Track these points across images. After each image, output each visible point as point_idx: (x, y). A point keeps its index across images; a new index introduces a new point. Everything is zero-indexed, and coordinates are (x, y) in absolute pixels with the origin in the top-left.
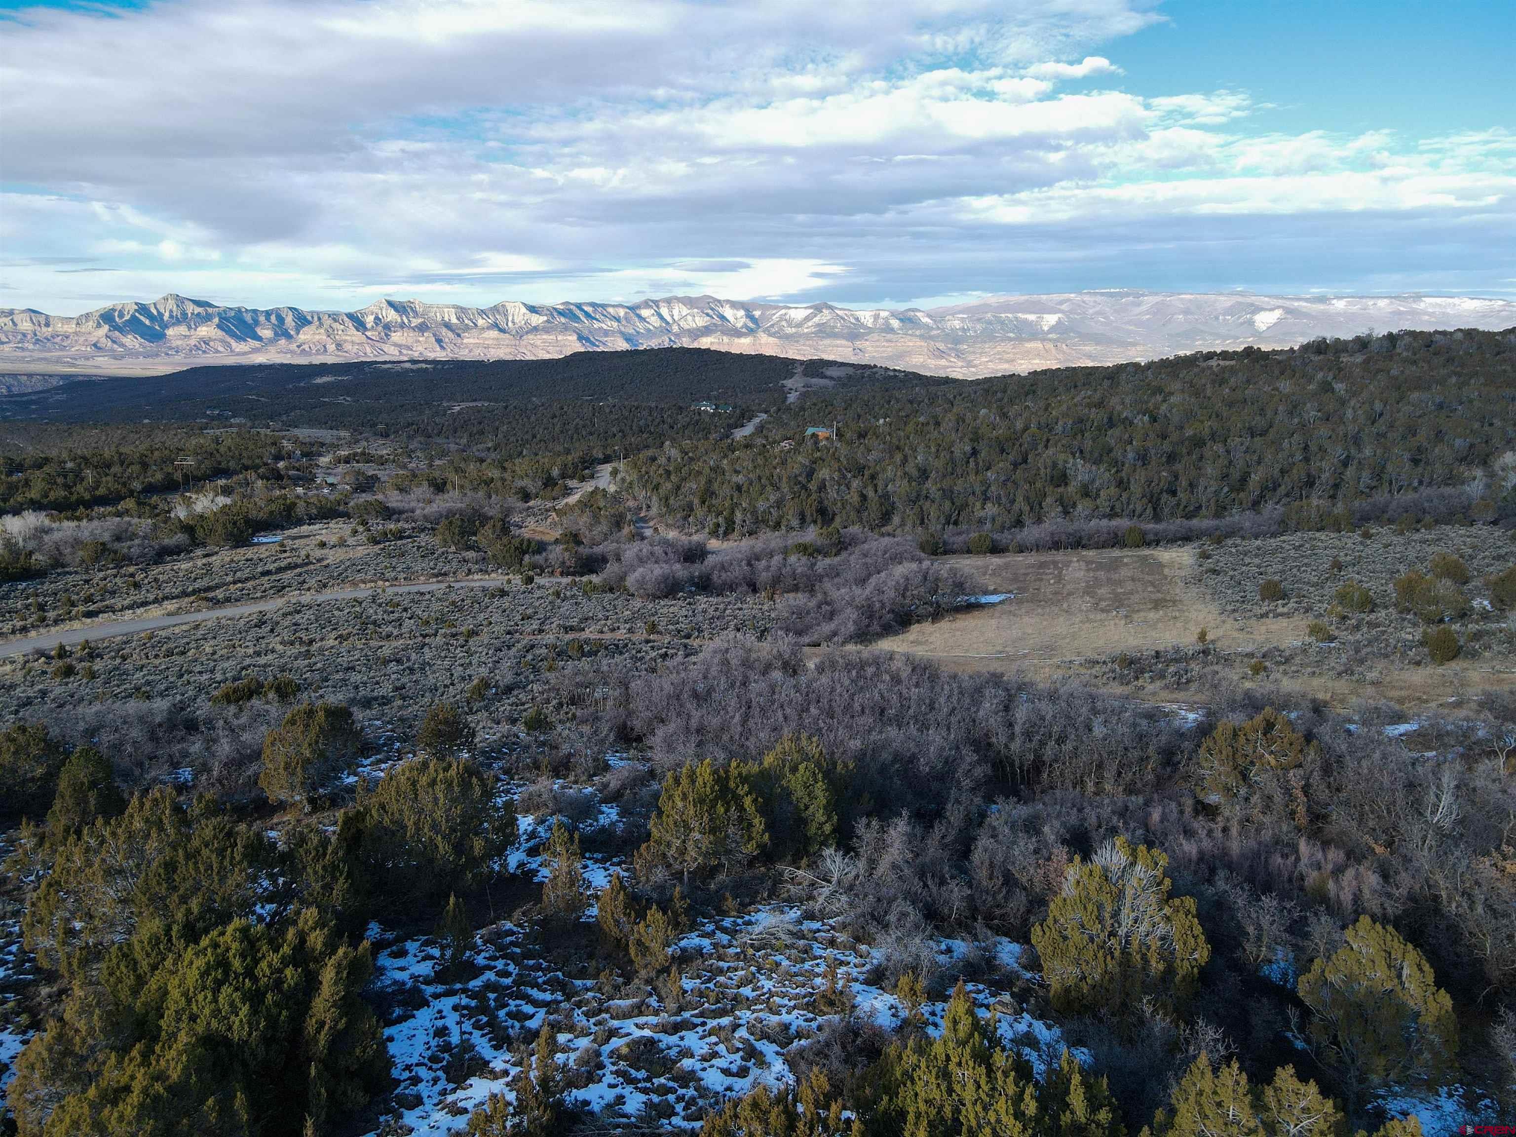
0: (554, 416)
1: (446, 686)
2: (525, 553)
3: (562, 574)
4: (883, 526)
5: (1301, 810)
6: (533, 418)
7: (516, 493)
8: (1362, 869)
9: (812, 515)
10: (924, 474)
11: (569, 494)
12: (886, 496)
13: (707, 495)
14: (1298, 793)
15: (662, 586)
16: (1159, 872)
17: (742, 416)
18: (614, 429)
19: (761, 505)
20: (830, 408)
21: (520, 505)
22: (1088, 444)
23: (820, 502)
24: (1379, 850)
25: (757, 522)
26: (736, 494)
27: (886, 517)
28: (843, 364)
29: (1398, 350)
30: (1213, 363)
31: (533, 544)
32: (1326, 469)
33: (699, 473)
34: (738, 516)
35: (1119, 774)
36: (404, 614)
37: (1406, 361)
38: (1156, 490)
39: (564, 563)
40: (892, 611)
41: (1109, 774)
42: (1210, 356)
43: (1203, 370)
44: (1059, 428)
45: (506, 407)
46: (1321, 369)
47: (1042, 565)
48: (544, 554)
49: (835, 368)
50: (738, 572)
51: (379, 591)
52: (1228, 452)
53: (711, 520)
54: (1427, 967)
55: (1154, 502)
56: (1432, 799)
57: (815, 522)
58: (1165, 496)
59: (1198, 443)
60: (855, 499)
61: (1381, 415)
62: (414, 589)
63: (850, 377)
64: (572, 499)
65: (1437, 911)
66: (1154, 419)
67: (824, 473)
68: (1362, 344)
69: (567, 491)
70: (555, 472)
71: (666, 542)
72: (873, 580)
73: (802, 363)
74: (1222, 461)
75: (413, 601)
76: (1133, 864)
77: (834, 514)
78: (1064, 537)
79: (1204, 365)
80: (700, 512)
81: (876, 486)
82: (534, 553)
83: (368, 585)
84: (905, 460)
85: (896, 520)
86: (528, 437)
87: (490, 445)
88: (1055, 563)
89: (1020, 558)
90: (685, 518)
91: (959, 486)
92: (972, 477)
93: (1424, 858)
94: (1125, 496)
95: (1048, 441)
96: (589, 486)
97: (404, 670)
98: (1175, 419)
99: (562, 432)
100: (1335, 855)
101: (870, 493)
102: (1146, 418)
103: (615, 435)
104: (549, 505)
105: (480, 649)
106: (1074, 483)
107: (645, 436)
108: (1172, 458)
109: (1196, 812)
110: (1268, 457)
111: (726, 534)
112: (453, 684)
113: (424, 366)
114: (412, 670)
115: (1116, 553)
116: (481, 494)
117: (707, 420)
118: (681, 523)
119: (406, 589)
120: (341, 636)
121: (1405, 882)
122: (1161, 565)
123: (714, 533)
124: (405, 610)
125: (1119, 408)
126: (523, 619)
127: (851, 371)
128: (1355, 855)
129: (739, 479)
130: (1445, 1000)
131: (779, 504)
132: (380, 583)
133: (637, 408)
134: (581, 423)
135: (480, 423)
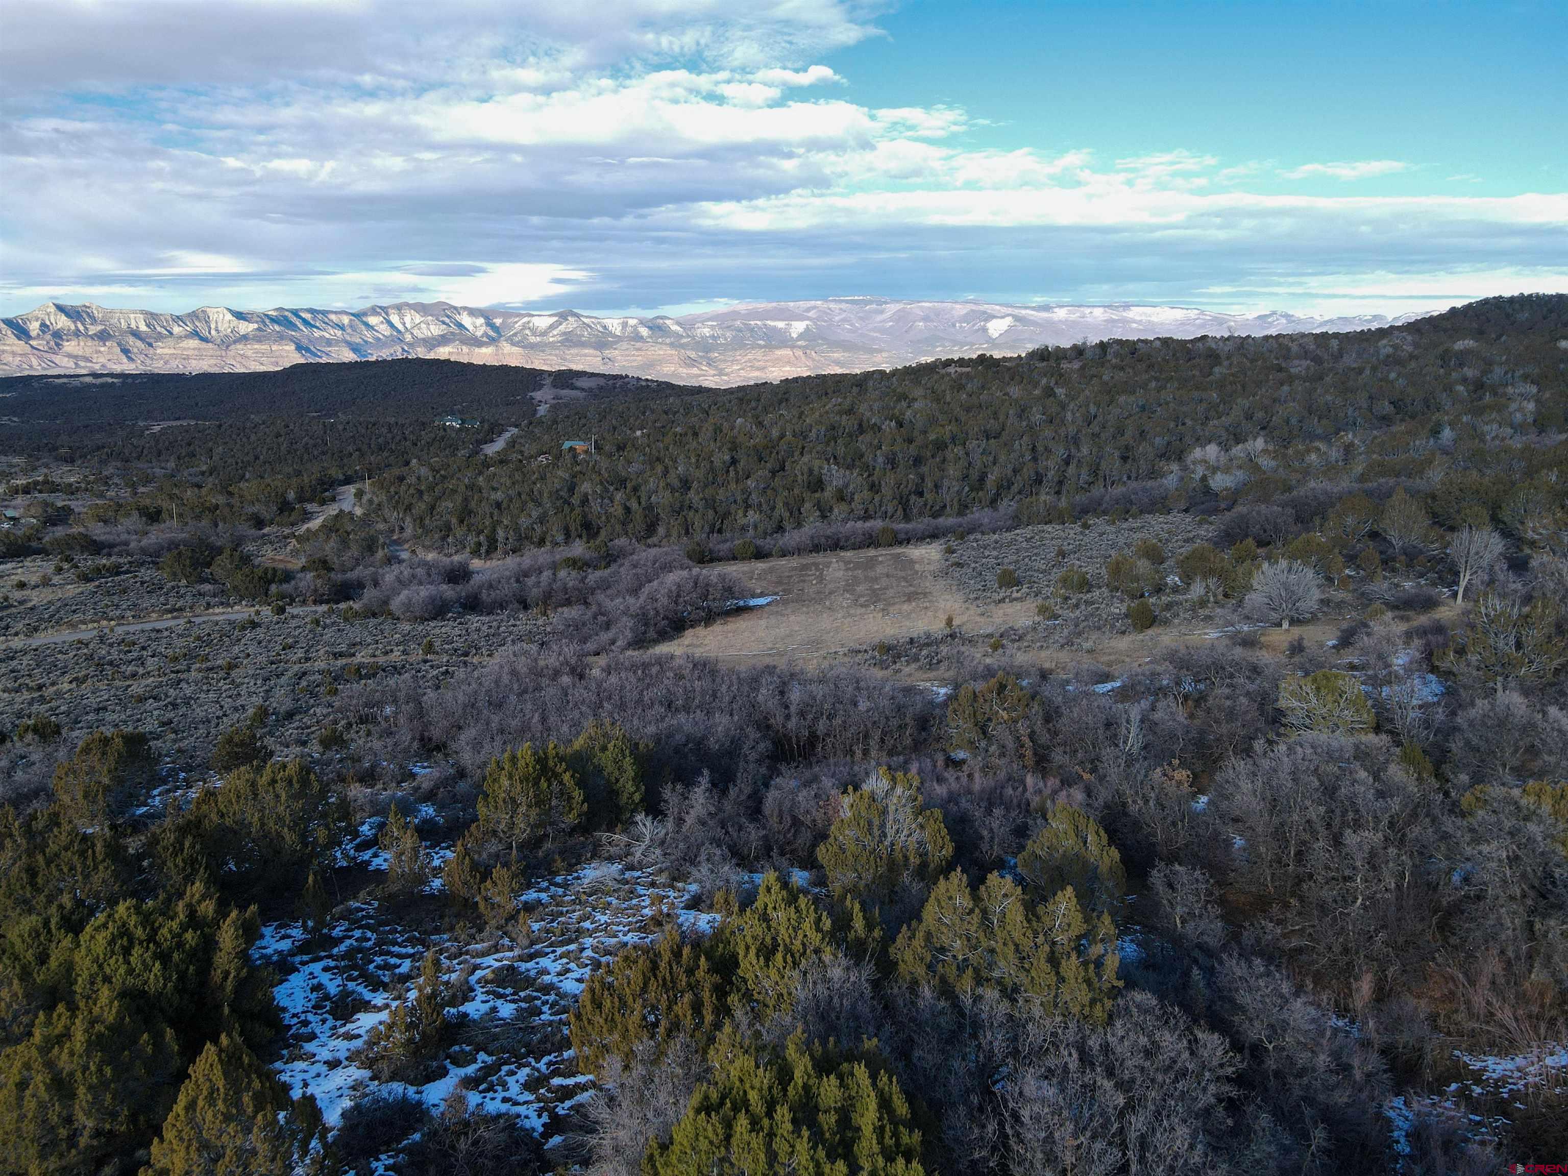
0: (278, 435)
1: (218, 718)
2: (270, 582)
3: (315, 602)
4: (649, 537)
5: (1029, 753)
6: (253, 438)
7: (246, 521)
8: (1072, 790)
9: (576, 530)
10: (686, 484)
11: (309, 519)
12: (650, 508)
13: (465, 514)
14: (1026, 740)
15: (430, 607)
16: (913, 792)
17: (491, 431)
18: (350, 449)
19: (524, 521)
20: (583, 421)
21: (253, 532)
22: (841, 450)
23: (585, 516)
24: (1086, 776)
25: (520, 539)
26: (496, 512)
27: (651, 529)
28: (593, 375)
29: (1109, 357)
30: (951, 369)
31: (279, 573)
32: (1051, 466)
33: (454, 491)
34: (501, 534)
35: (882, 740)
36: (145, 653)
37: (1114, 367)
38: (906, 492)
39: (316, 590)
40: (665, 618)
41: (873, 743)
42: (949, 363)
43: (943, 377)
44: (813, 435)
45: (220, 426)
46: (1045, 375)
47: (805, 567)
48: (293, 582)
49: (585, 379)
50: (507, 590)
51: (107, 631)
52: (967, 454)
53: (472, 539)
54: (1102, 833)
55: (904, 503)
56: (1124, 731)
57: (580, 536)
58: (913, 498)
59: (940, 446)
60: (618, 511)
61: (1095, 417)
62: (148, 626)
63: (601, 388)
64: (315, 524)
65: (1126, 814)
66: (900, 425)
67: (586, 487)
68: (1079, 351)
69: (307, 516)
70: (291, 495)
71: (425, 564)
72: (647, 589)
73: (550, 373)
74: (963, 463)
75: (150, 639)
76: (893, 788)
77: (599, 528)
78: (823, 540)
79: (943, 371)
80: (459, 532)
81: (639, 498)
82: (281, 582)
83: (90, 626)
84: (666, 472)
85: (661, 531)
87: (204, 468)
88: (816, 565)
89: (783, 562)
90: (444, 538)
91: (721, 495)
92: (733, 486)
93: (1114, 773)
94: (877, 498)
95: (803, 448)
96: (332, 510)
97: (166, 706)
98: (919, 425)
99: (289, 452)
100: (1053, 782)
101: (634, 505)
102: (893, 424)
103: (352, 454)
104: (287, 531)
105: (246, 680)
106: (829, 488)
107: (385, 454)
108: (918, 461)
109: (947, 766)
110: (1002, 458)
111: (488, 552)
112: (225, 715)
113: (110, 380)
114: (175, 706)
115: (872, 552)
117: (454, 435)
118: (439, 543)
119: (139, 627)
120: (76, 679)
121: (1104, 795)
122: (912, 562)
123: (476, 553)
124: (144, 648)
125: (868, 414)
126: (284, 649)
127: (602, 382)
128: (1067, 782)
129: (499, 496)
130: (1115, 853)
131: (542, 520)
132: (104, 623)
133: (374, 425)
134: (311, 442)
135: (189, 445)
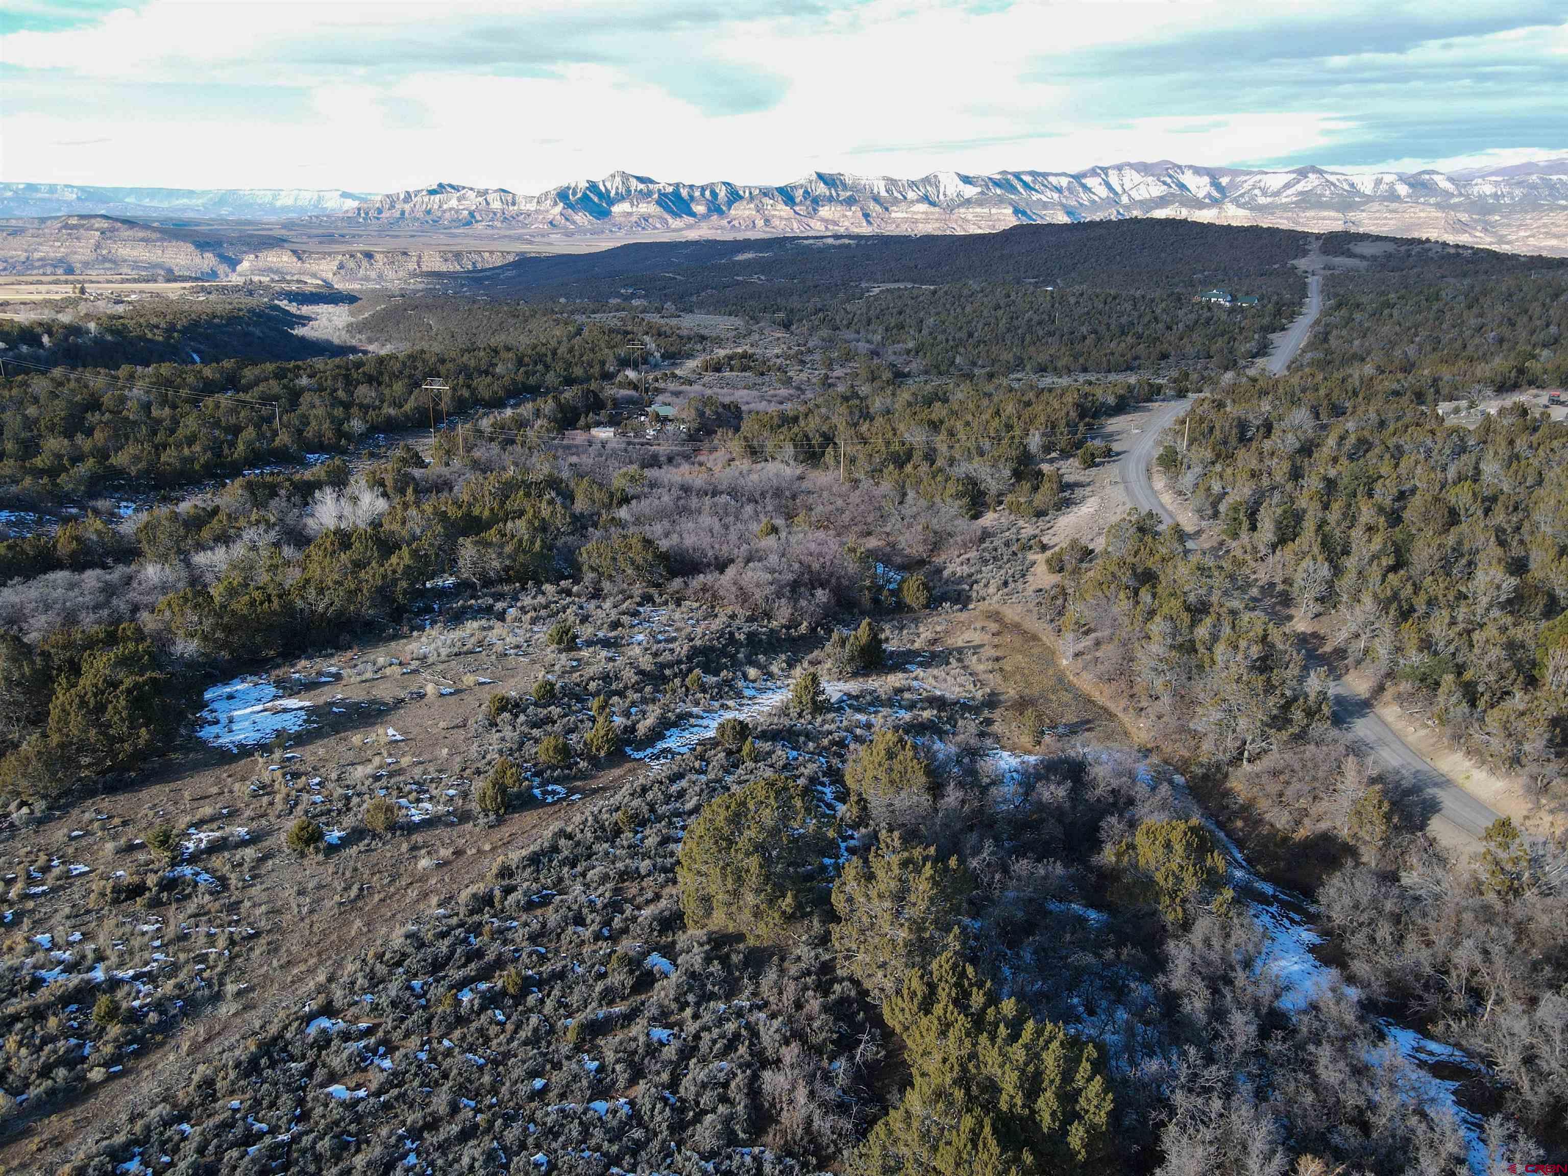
7: (959, 496)
18: (1084, 330)
21: (967, 528)
49: (1365, 243)
69: (1065, 495)
73: (1318, 236)
86: (963, 335)
87: (911, 345)
99: (1009, 330)
103: (1084, 338)
107: (1130, 339)
113: (847, 241)
116: (886, 486)
117: (1224, 317)
127: (1390, 247)
133: (1115, 298)
134: (1036, 318)
135: (900, 313)
